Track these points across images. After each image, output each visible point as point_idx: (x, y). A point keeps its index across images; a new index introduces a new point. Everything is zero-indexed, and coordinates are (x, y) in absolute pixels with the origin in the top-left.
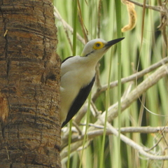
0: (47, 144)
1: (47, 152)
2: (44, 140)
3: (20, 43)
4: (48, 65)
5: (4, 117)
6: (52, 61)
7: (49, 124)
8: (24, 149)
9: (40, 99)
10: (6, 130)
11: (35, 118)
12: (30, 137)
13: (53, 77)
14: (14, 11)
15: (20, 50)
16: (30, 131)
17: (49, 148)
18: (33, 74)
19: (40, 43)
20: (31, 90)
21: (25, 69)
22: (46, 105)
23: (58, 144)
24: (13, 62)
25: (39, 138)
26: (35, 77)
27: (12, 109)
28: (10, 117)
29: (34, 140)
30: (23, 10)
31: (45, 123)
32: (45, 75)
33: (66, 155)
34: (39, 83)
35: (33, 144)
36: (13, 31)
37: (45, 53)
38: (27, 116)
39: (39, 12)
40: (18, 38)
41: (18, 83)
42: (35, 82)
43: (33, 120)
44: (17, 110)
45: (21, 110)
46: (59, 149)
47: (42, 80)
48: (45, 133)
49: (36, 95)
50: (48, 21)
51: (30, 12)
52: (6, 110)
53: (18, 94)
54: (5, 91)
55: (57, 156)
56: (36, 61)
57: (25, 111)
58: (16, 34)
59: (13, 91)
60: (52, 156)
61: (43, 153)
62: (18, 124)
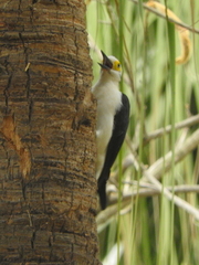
0: (80, 206)
1: (80, 217)
2: (76, 202)
3: (46, 79)
4: (81, 107)
5: (25, 172)
6: (86, 102)
7: (82, 182)
8: (51, 214)
9: (70, 150)
10: (28, 190)
11: (65, 174)
12: (58, 197)
13: (87, 123)
14: (38, 39)
15: (45, 88)
16: (58, 190)
17: (82, 212)
18: (62, 119)
19: (71, 80)
20: (59, 139)
21: (52, 112)
22: (78, 157)
23: (94, 207)
24: (37, 103)
25: (69, 199)
26: (64, 122)
27: (35, 163)
28: (33, 172)
29: (63, 202)
30: (50, 37)
31: (77, 181)
32: (77, 120)
33: (103, 221)
34: (69, 129)
35: (62, 207)
36: (36, 64)
37: (77, 92)
38: (55, 172)
39: (70, 41)
40: (43, 74)
41: (43, 130)
42: (64, 128)
43: (62, 177)
44: (42, 164)
45: (47, 164)
46: (95, 213)
47: (73, 126)
48: (77, 193)
49: (65, 145)
50: (81, 52)
51: (58, 40)
52: (28, 164)
53: (43, 144)
54: (27, 140)
55: (91, 221)
56: (66, 102)
57: (52, 165)
58: (41, 68)
59: (36, 140)
60: (85, 222)
61: (74, 218)
62: (43, 182)
